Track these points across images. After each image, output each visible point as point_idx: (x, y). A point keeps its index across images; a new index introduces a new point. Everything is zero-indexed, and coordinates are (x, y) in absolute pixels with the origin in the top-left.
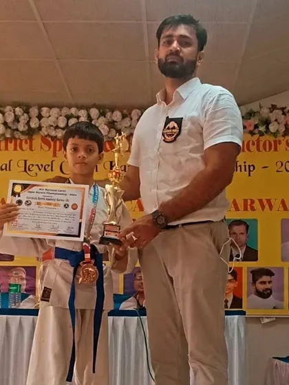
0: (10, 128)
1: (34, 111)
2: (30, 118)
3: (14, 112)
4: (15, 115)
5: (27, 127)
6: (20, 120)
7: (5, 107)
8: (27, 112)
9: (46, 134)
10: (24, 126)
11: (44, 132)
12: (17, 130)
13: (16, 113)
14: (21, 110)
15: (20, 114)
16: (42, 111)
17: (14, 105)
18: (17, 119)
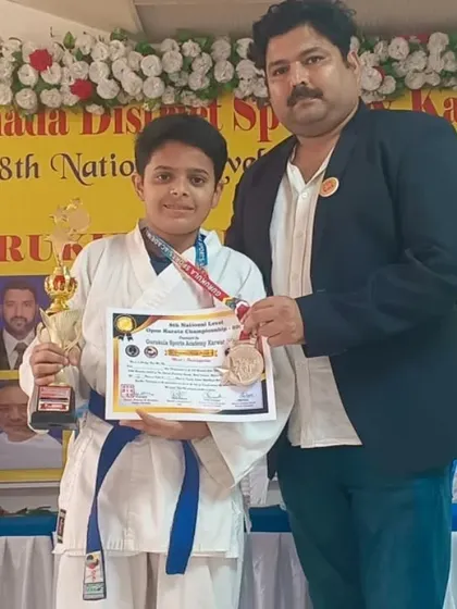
0: (172, 84)
1: (222, 48)
2: (214, 63)
3: (181, 51)
4: (184, 57)
5: (207, 82)
6: (195, 66)
7: (160, 41)
8: (207, 49)
9: (248, 93)
10: (202, 80)
11: (244, 89)
12: (187, 88)
13: (187, 54)
14: (197, 46)
15: (194, 54)
16: (238, 46)
17: (181, 37)
18: (188, 67)
